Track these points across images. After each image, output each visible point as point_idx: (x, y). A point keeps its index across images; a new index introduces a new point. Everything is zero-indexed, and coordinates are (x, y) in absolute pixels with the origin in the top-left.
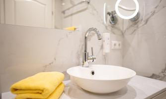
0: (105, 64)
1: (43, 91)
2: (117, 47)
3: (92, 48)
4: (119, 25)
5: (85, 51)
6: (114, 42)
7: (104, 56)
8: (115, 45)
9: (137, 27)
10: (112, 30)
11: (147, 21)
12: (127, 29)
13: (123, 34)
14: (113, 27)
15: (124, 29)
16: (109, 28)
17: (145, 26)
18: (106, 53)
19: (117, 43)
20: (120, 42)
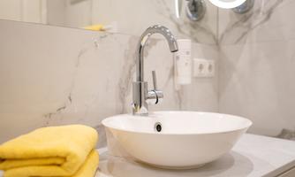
0: (180, 109)
1: (65, 159)
2: (206, 72)
3: (153, 73)
4: (209, 22)
5: (140, 79)
6: (198, 61)
7: (178, 92)
8: (201, 67)
9: (249, 27)
10: (192, 33)
11: (269, 14)
12: (227, 31)
13: (217, 44)
14: (194, 26)
15: (221, 32)
16: (186, 30)
17: (266, 24)
18: (182, 86)
19: (206, 63)
20: (212, 62)
